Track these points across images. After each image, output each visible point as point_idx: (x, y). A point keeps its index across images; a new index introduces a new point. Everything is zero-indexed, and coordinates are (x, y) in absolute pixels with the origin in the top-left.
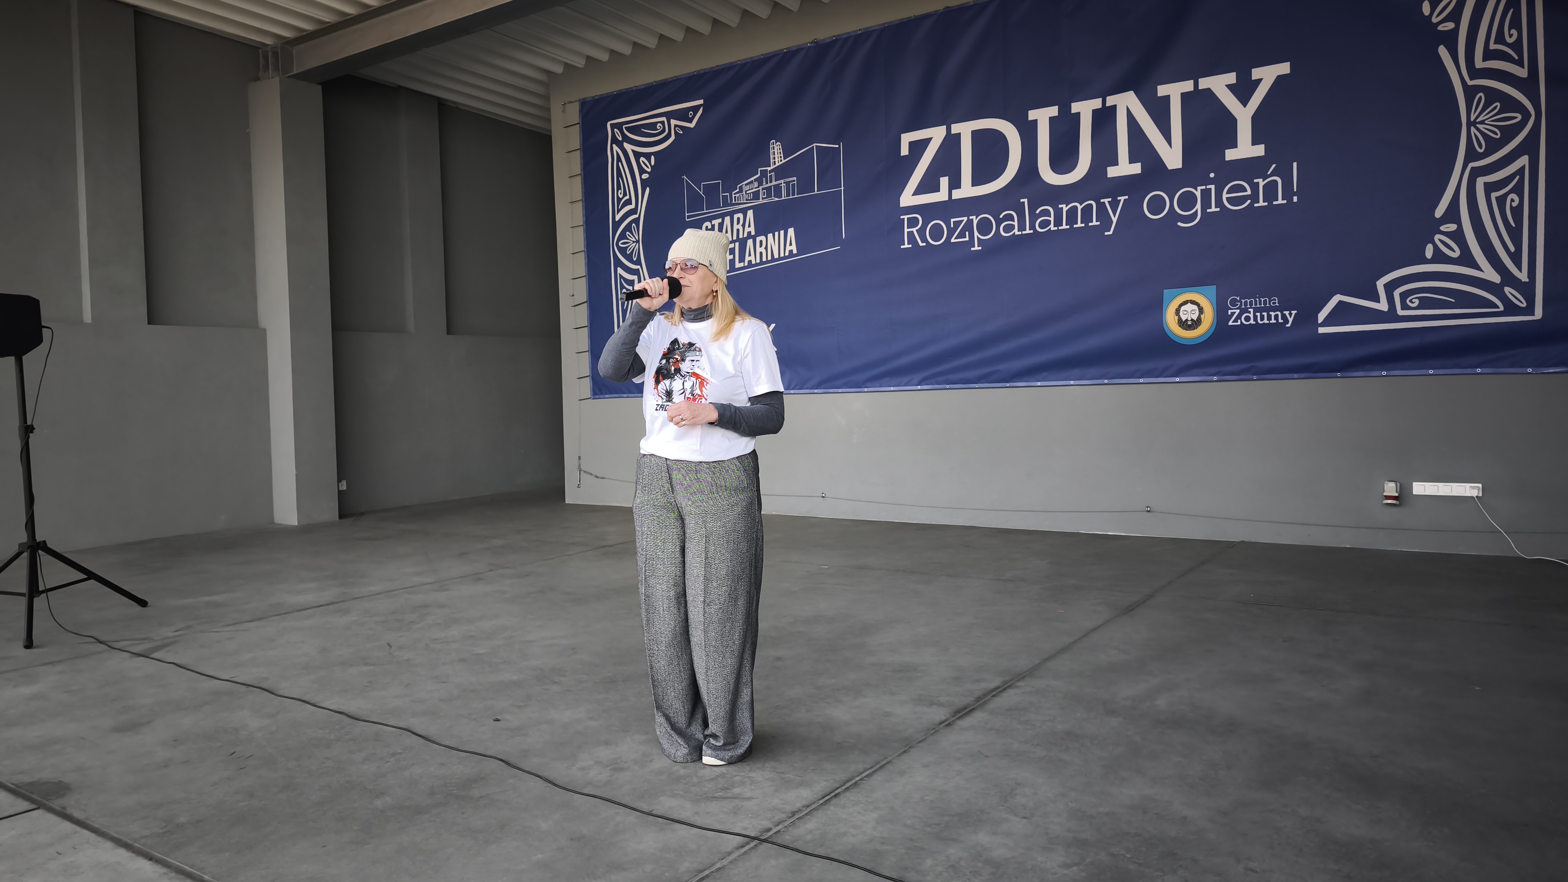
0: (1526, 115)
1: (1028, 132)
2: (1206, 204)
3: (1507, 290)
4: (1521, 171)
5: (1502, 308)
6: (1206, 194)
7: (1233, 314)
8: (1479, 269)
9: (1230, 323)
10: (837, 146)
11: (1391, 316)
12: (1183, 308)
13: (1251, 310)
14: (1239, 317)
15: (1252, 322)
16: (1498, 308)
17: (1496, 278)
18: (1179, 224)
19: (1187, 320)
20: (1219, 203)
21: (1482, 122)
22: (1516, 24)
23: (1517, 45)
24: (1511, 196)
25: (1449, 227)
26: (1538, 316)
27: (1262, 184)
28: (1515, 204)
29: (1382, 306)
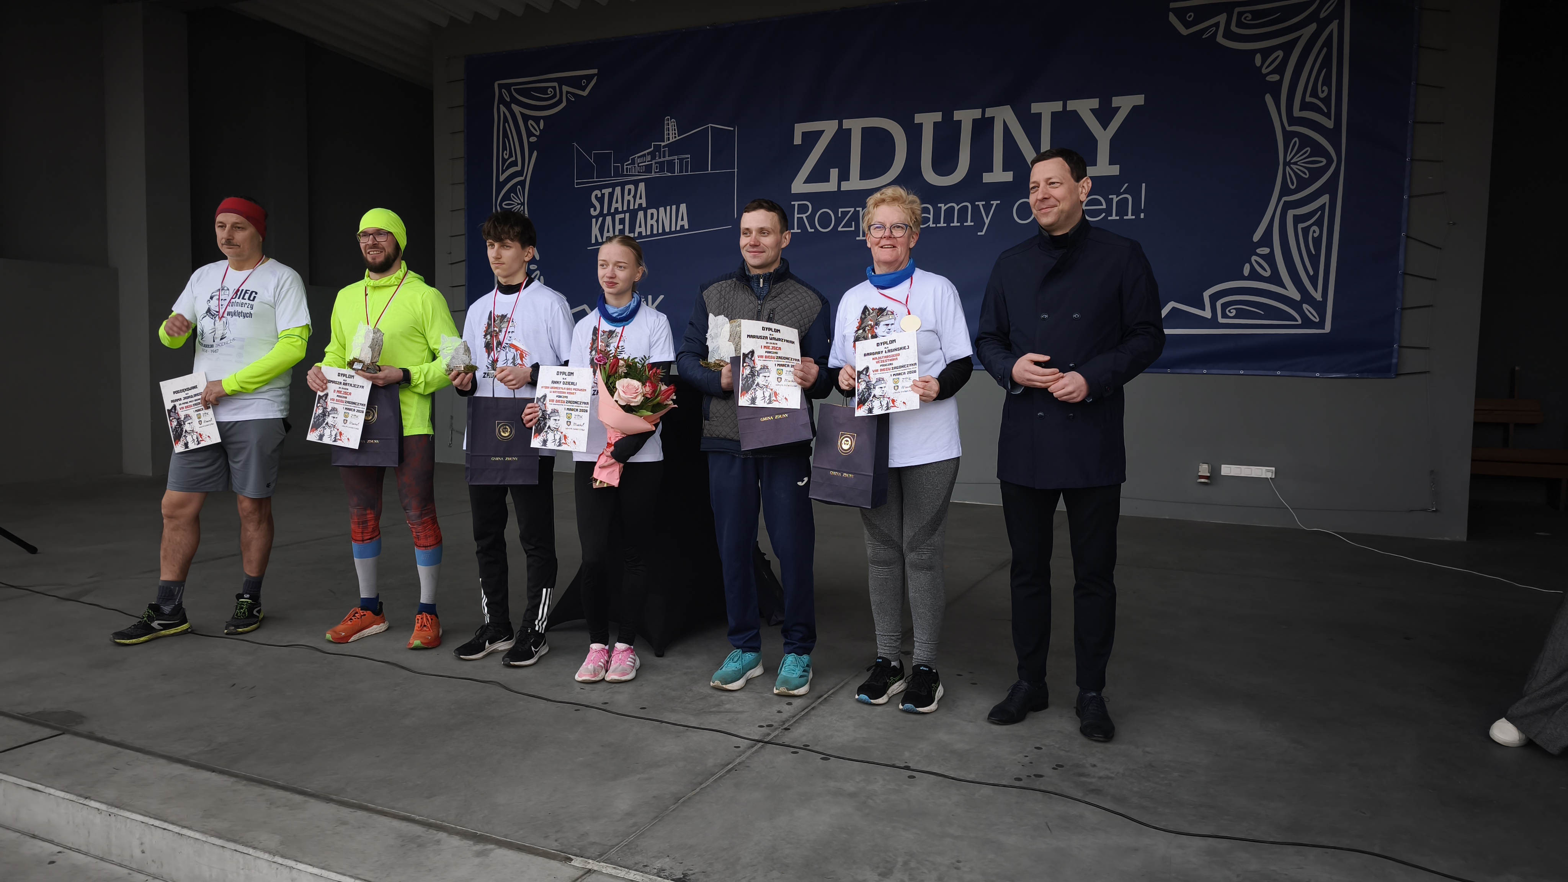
0: (1330, 161)
1: (914, 134)
3: (1305, 306)
4: (1322, 207)
5: (1300, 322)
8: (1285, 287)
10: (732, 129)
11: (1213, 323)
16: (1297, 321)
17: (1297, 296)
21: (1295, 163)
22: (1327, 82)
23: (1327, 101)
24: (1314, 228)
25: (1263, 250)
26: (1327, 330)
27: (1115, 200)
28: (1316, 236)
29: (1207, 314)
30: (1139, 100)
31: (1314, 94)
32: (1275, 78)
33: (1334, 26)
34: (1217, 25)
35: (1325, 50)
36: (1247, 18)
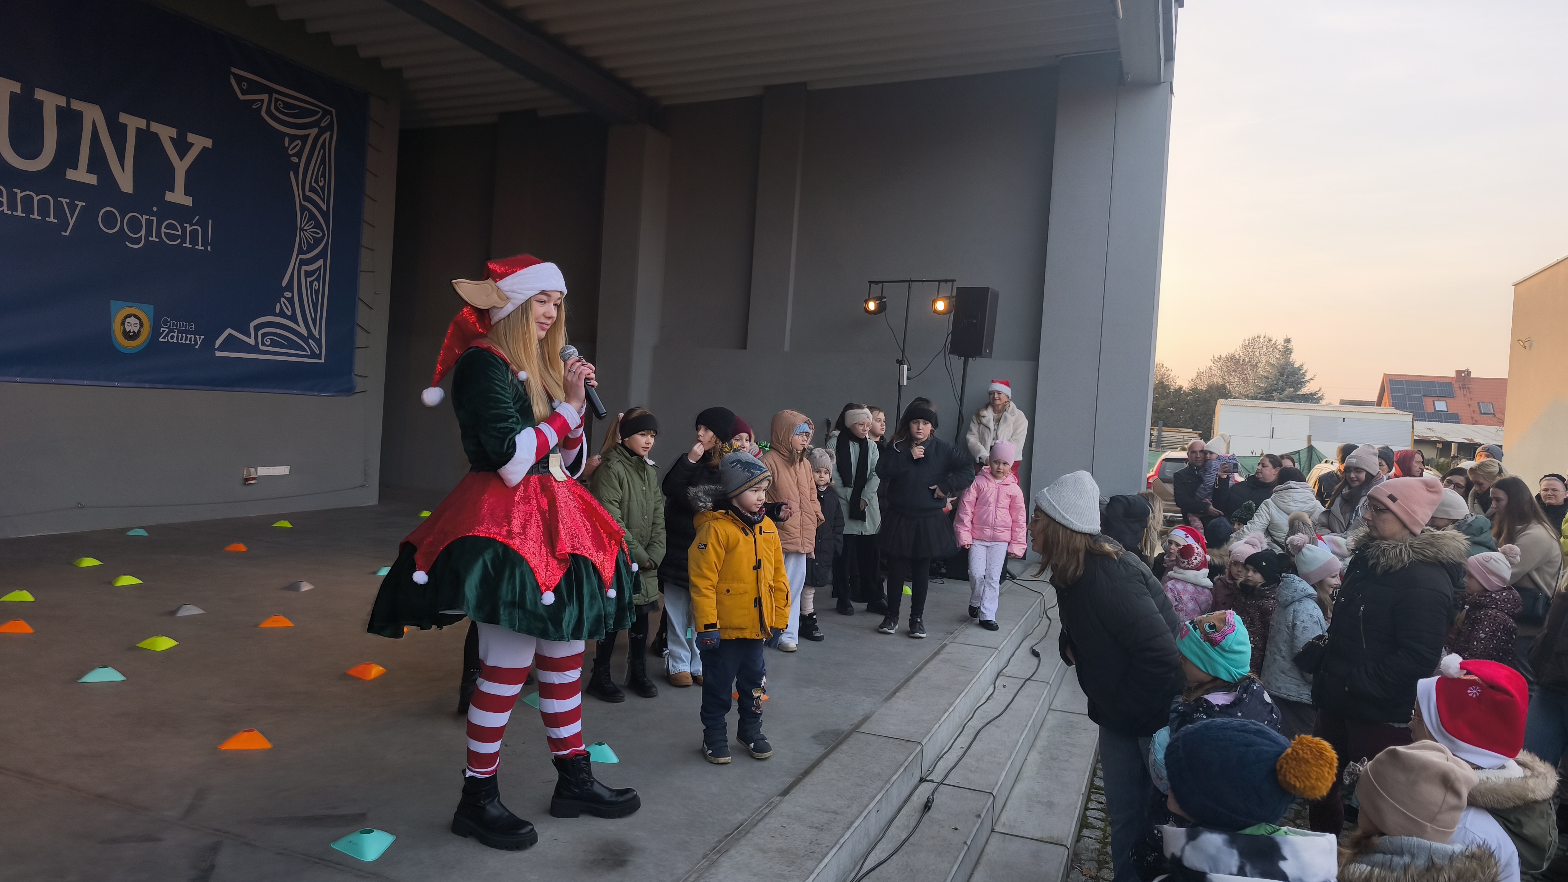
0: (324, 234)
2: (149, 233)
3: (310, 341)
4: (319, 268)
6: (149, 223)
7: (164, 331)
8: (298, 325)
9: (161, 339)
11: (255, 349)
12: (128, 320)
13: (176, 331)
14: (167, 335)
15: (175, 340)
16: (308, 352)
17: (305, 333)
18: (127, 243)
19: (130, 331)
20: (158, 235)
21: (306, 230)
22: (323, 176)
23: (323, 188)
24: (316, 283)
25: (288, 294)
26: (323, 361)
27: (189, 229)
28: (316, 288)
29: (252, 341)
30: (208, 143)
31: (316, 182)
32: (295, 160)
33: (327, 135)
34: (262, 101)
35: (322, 151)
36: (281, 105)
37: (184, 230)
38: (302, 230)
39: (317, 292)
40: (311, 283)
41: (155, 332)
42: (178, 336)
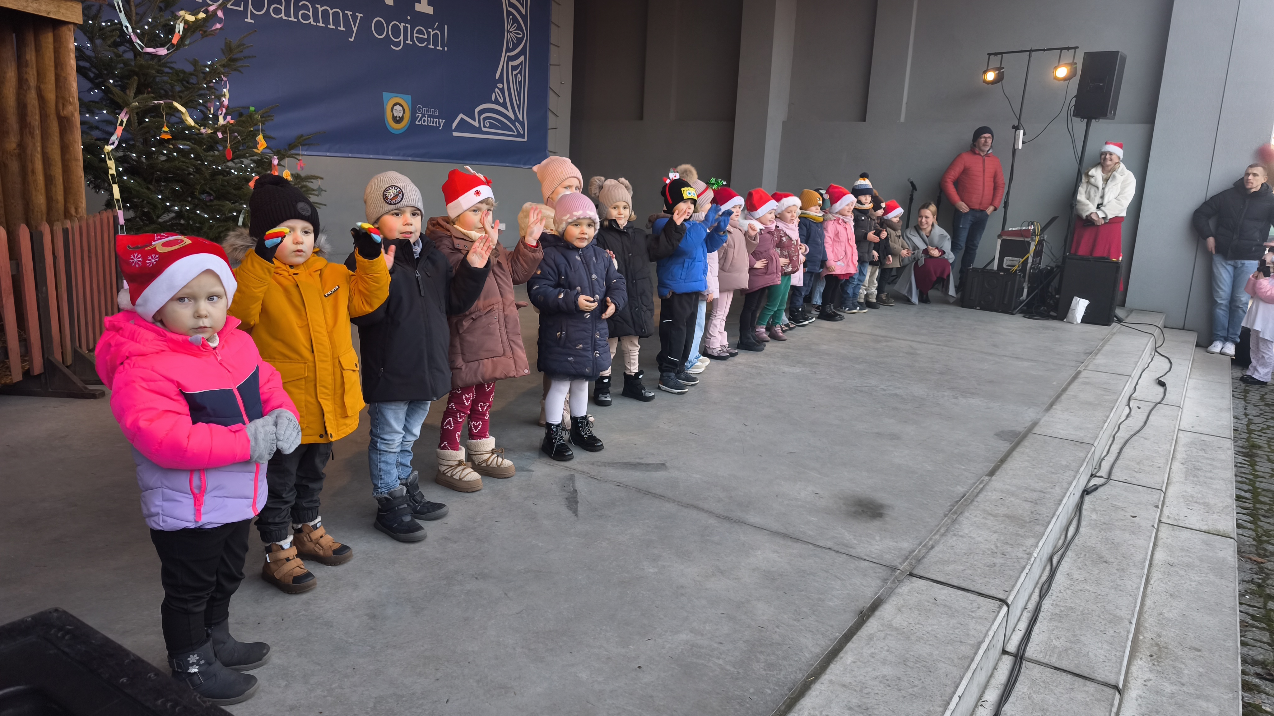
0: (524, 35)
2: (405, 38)
3: (517, 123)
4: (521, 63)
5: (516, 134)
6: (405, 28)
7: (419, 116)
8: (508, 111)
9: (417, 123)
11: (478, 130)
12: (395, 107)
13: (426, 116)
14: (421, 119)
15: (426, 123)
17: (513, 117)
18: (392, 46)
19: (396, 117)
20: (412, 40)
21: (511, 32)
24: (519, 75)
25: (500, 85)
26: (526, 139)
27: (432, 33)
28: (520, 80)
29: (476, 124)
37: (429, 33)
38: (508, 31)
39: (520, 82)
40: (516, 75)
41: (413, 118)
42: (428, 120)
